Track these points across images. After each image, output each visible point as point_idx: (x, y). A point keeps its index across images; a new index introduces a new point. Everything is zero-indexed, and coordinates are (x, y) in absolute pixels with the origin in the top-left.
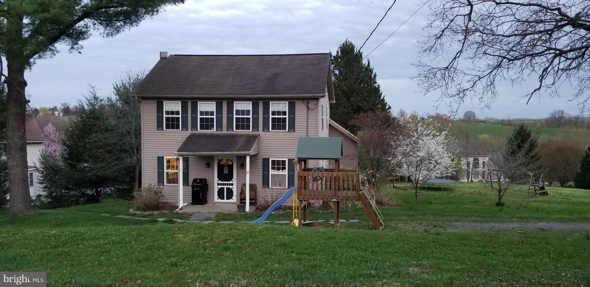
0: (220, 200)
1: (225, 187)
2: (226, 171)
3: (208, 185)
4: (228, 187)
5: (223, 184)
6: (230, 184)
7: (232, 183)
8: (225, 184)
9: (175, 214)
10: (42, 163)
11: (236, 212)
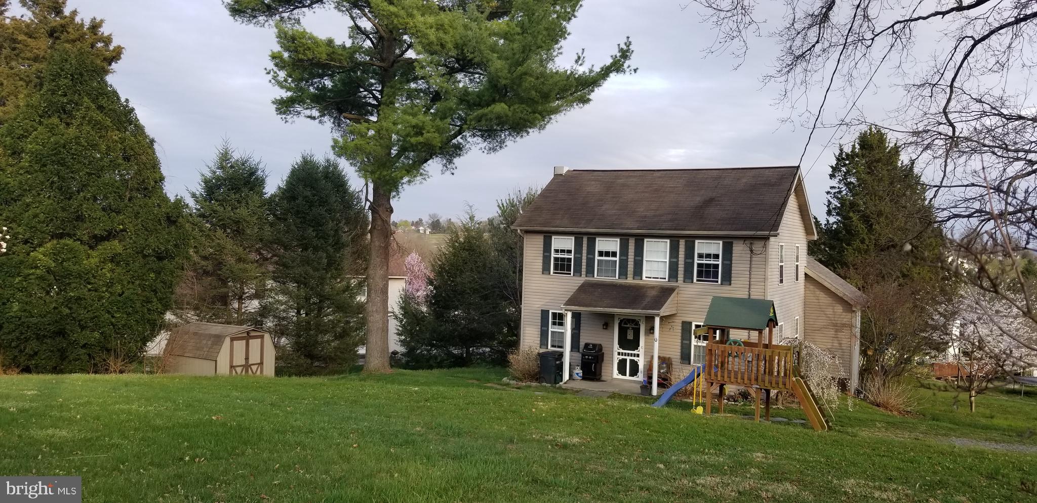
0: (620, 377)
1: (628, 358)
2: (630, 336)
3: (603, 353)
4: (633, 358)
5: (625, 353)
6: (635, 355)
7: (638, 353)
8: (628, 354)
9: (558, 388)
10: (402, 308)
11: (639, 394)
